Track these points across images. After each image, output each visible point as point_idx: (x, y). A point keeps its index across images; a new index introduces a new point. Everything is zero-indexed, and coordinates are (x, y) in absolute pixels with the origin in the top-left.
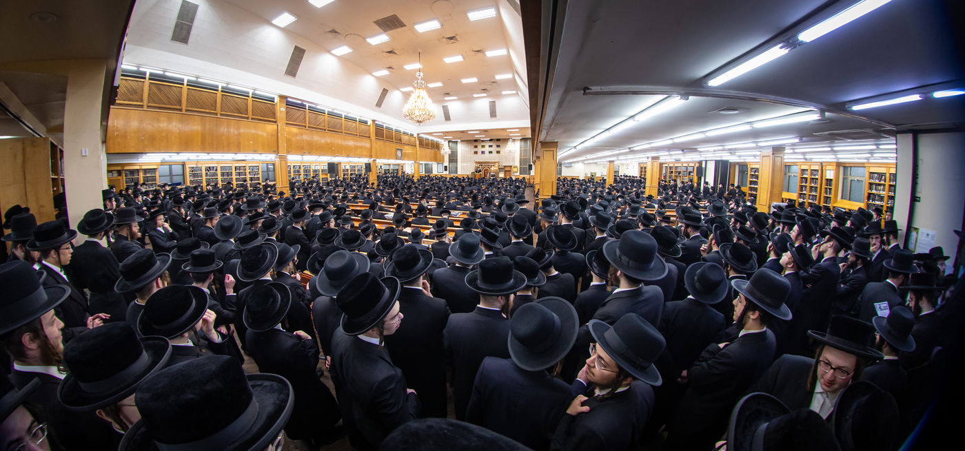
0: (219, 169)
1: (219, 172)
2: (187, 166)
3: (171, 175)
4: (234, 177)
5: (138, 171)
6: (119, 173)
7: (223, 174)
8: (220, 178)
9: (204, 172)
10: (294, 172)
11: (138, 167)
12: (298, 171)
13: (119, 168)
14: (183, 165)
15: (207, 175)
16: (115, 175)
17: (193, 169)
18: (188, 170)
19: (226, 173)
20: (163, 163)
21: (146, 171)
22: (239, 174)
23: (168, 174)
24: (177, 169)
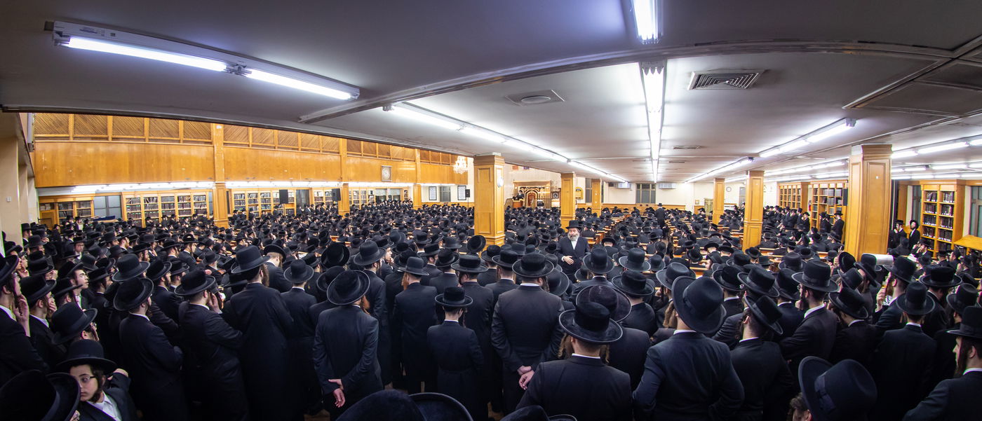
0: (159, 200)
1: (159, 204)
2: (125, 197)
3: (107, 207)
4: (177, 209)
5: (72, 203)
6: (52, 205)
7: (164, 206)
8: (160, 210)
9: (143, 204)
10: (250, 202)
11: (71, 200)
12: (255, 201)
13: (52, 201)
14: (120, 195)
15: (146, 206)
16: (49, 208)
17: (131, 201)
18: (125, 202)
19: (168, 205)
20: (98, 194)
21: (80, 203)
22: (183, 205)
23: (104, 206)
24: (114, 201)
